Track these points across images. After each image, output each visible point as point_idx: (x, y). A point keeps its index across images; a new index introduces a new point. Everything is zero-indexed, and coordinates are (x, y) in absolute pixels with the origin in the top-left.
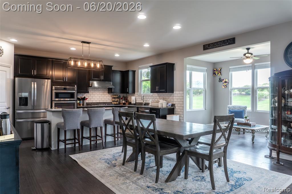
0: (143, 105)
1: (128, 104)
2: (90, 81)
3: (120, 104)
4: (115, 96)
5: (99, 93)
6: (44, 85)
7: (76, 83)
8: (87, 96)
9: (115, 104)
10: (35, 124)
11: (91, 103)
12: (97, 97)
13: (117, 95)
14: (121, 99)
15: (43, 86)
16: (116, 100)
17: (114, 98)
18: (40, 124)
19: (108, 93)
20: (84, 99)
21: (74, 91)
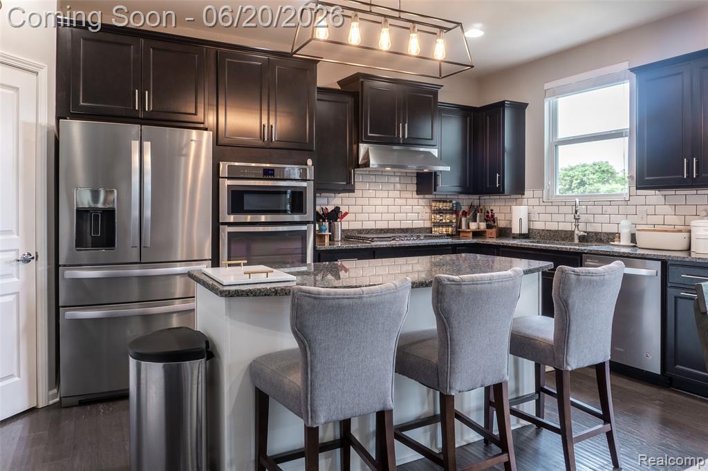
0: (576, 241)
1: (494, 235)
2: (361, 145)
3: (458, 233)
4: (441, 205)
5: (385, 194)
6: (187, 155)
7: (312, 150)
8: (345, 202)
9: (441, 236)
10: (132, 362)
11: (360, 231)
12: (379, 209)
13: (451, 202)
14: (465, 214)
15: (183, 159)
16: (447, 218)
17: (440, 212)
18: (161, 365)
19: (418, 192)
20: (335, 215)
21: (304, 184)
